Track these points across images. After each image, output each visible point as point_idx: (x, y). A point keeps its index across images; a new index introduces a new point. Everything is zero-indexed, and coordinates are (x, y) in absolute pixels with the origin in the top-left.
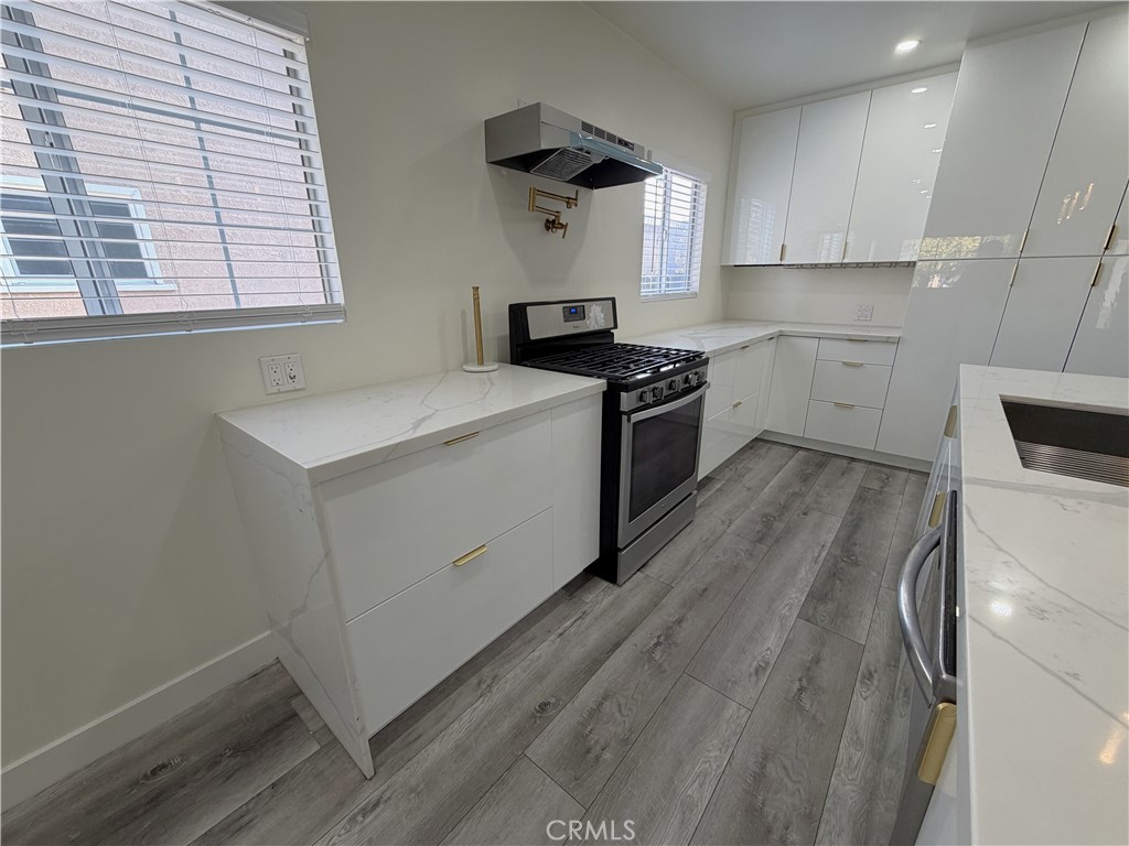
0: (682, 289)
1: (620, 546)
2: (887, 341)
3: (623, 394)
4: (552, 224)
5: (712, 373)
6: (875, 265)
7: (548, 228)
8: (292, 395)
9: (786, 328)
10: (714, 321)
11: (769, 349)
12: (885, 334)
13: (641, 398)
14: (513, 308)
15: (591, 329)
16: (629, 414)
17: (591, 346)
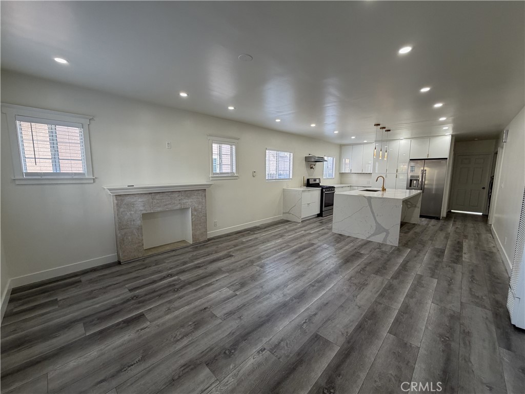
0: (331, 177)
1: (323, 211)
3: (324, 190)
5: (336, 190)
7: (311, 168)
9: (352, 185)
14: (307, 179)
15: (317, 183)
17: (317, 185)
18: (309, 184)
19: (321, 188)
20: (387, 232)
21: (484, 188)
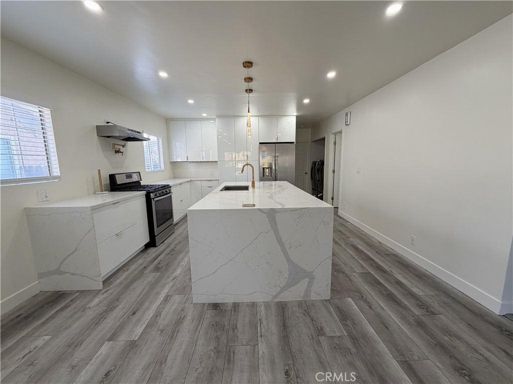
0: (158, 169)
1: (156, 235)
2: (216, 180)
3: (151, 194)
4: (117, 152)
5: (173, 190)
6: (212, 162)
7: (116, 153)
8: (46, 202)
9: (192, 179)
10: (171, 178)
11: (188, 185)
12: (215, 178)
13: (156, 195)
14: (110, 175)
15: (134, 181)
16: (153, 199)
17: (134, 186)
18: (114, 185)
19: (144, 192)
20: (312, 278)
21: (306, 173)
